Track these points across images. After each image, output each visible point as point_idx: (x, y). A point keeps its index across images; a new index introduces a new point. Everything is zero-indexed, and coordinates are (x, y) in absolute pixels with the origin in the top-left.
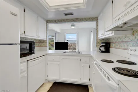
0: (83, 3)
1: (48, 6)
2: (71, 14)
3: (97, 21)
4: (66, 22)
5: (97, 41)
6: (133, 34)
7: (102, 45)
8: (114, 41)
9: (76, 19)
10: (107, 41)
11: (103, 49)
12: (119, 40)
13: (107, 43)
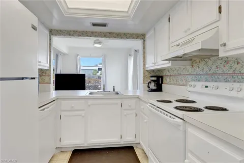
0: (127, 12)
1: (66, 8)
2: (105, 25)
3: (144, 41)
4: (91, 36)
5: (144, 74)
6: (192, 66)
7: (152, 80)
8: (168, 73)
9: (110, 33)
10: (158, 74)
11: (153, 86)
12: (175, 72)
13: (158, 77)
